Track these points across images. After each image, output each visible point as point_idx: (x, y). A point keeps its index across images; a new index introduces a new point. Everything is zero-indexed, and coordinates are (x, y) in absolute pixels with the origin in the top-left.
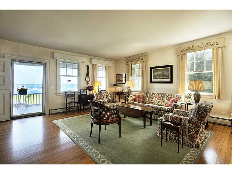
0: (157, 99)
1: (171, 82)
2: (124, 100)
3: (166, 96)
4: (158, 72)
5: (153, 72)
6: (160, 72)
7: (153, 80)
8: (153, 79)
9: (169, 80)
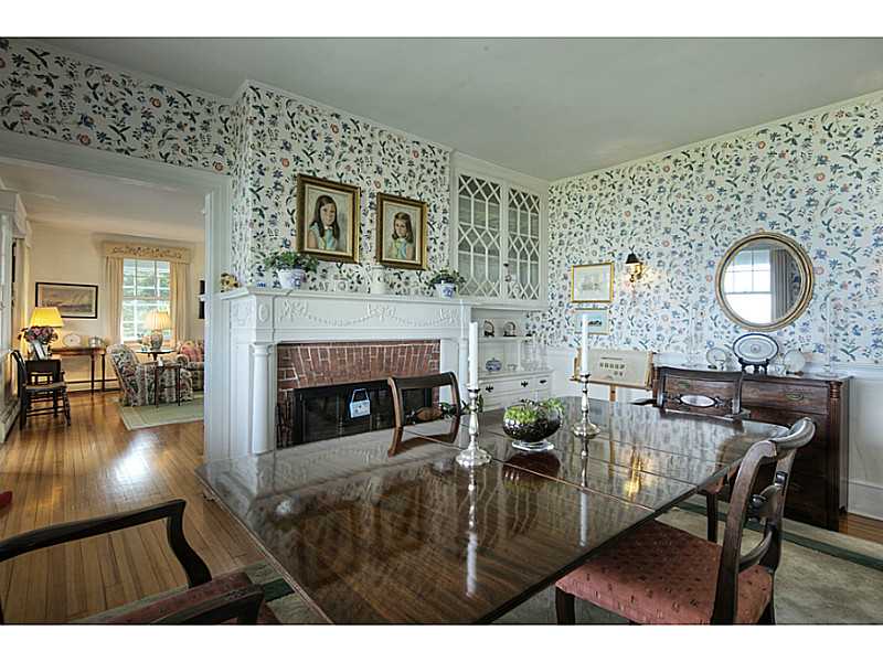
2: (84, 373)
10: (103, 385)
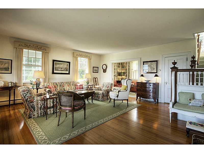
0: (67, 86)
1: (69, 74)
2: (6, 98)
3: (72, 84)
4: (59, 65)
5: (55, 65)
6: (61, 65)
7: (55, 72)
8: (55, 70)
9: (68, 72)
10: (14, 101)
